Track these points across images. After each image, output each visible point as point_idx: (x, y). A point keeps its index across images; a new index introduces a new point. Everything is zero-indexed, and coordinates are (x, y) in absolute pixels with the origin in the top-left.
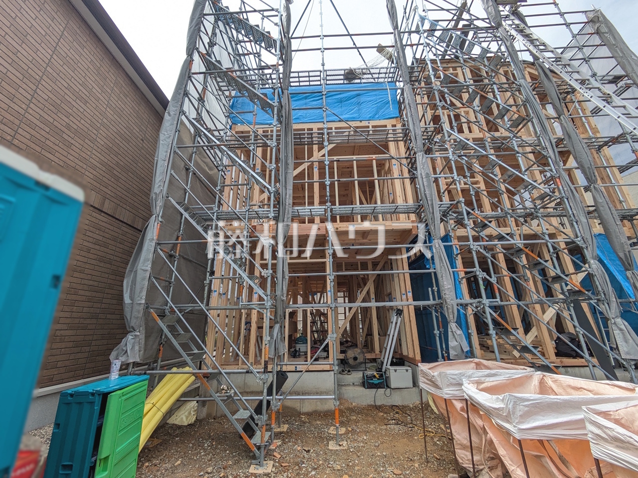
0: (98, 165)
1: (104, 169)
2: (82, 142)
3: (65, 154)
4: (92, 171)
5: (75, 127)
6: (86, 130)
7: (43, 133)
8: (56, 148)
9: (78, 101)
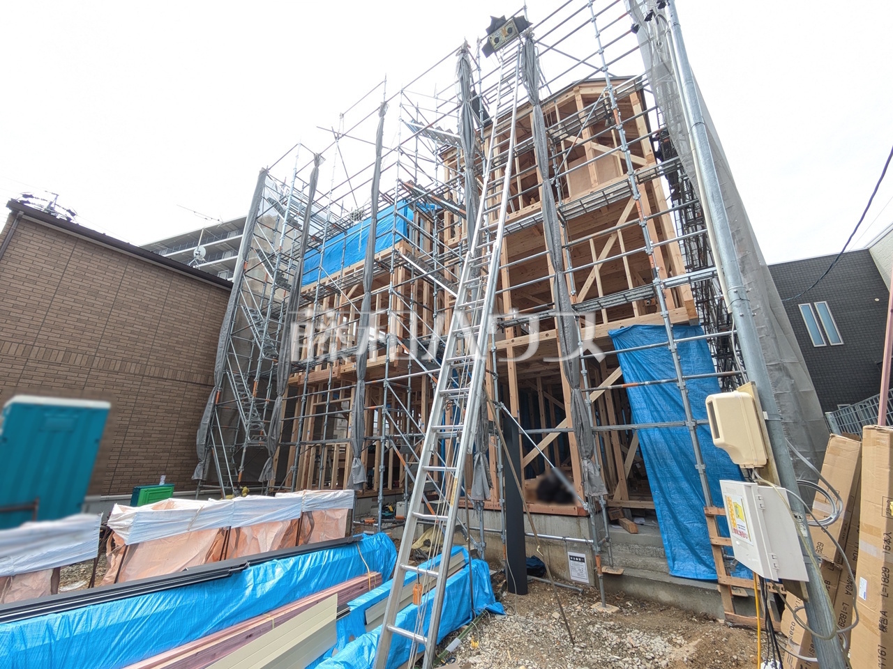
0: (201, 357)
1: (205, 358)
2: (188, 348)
3: (177, 359)
4: (196, 362)
5: (182, 340)
6: (190, 339)
7: (163, 353)
8: (172, 357)
9: (183, 325)
